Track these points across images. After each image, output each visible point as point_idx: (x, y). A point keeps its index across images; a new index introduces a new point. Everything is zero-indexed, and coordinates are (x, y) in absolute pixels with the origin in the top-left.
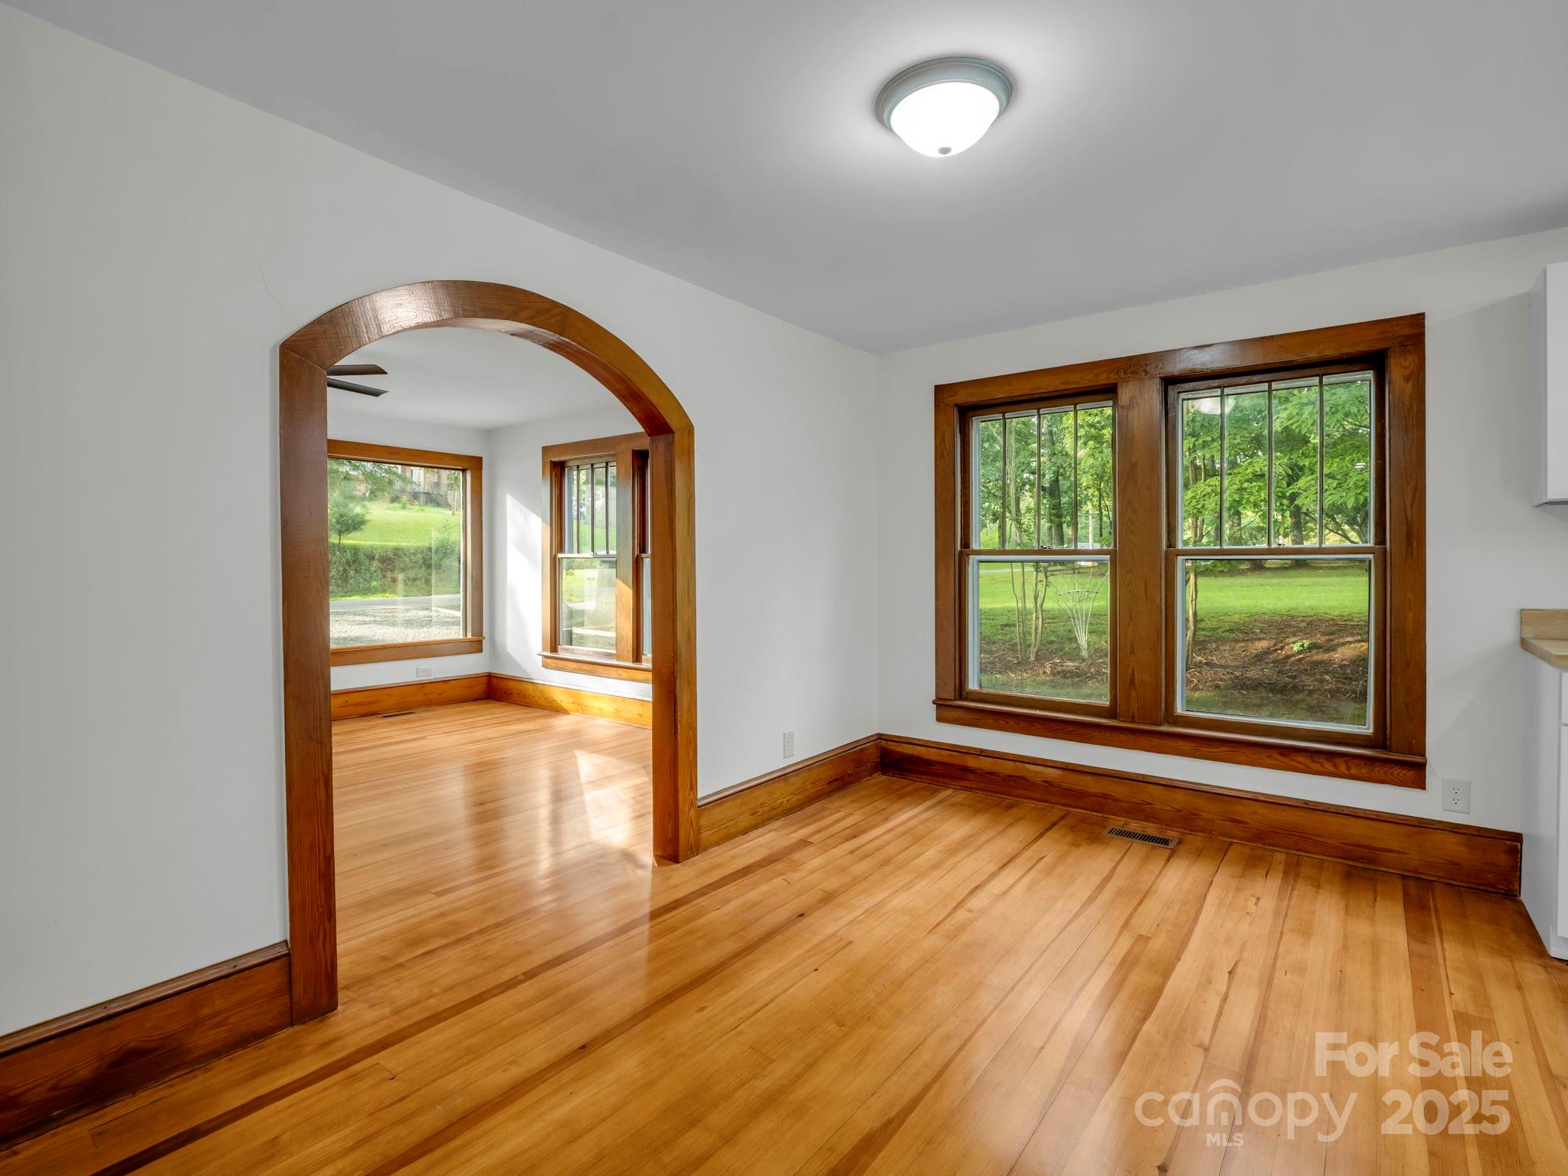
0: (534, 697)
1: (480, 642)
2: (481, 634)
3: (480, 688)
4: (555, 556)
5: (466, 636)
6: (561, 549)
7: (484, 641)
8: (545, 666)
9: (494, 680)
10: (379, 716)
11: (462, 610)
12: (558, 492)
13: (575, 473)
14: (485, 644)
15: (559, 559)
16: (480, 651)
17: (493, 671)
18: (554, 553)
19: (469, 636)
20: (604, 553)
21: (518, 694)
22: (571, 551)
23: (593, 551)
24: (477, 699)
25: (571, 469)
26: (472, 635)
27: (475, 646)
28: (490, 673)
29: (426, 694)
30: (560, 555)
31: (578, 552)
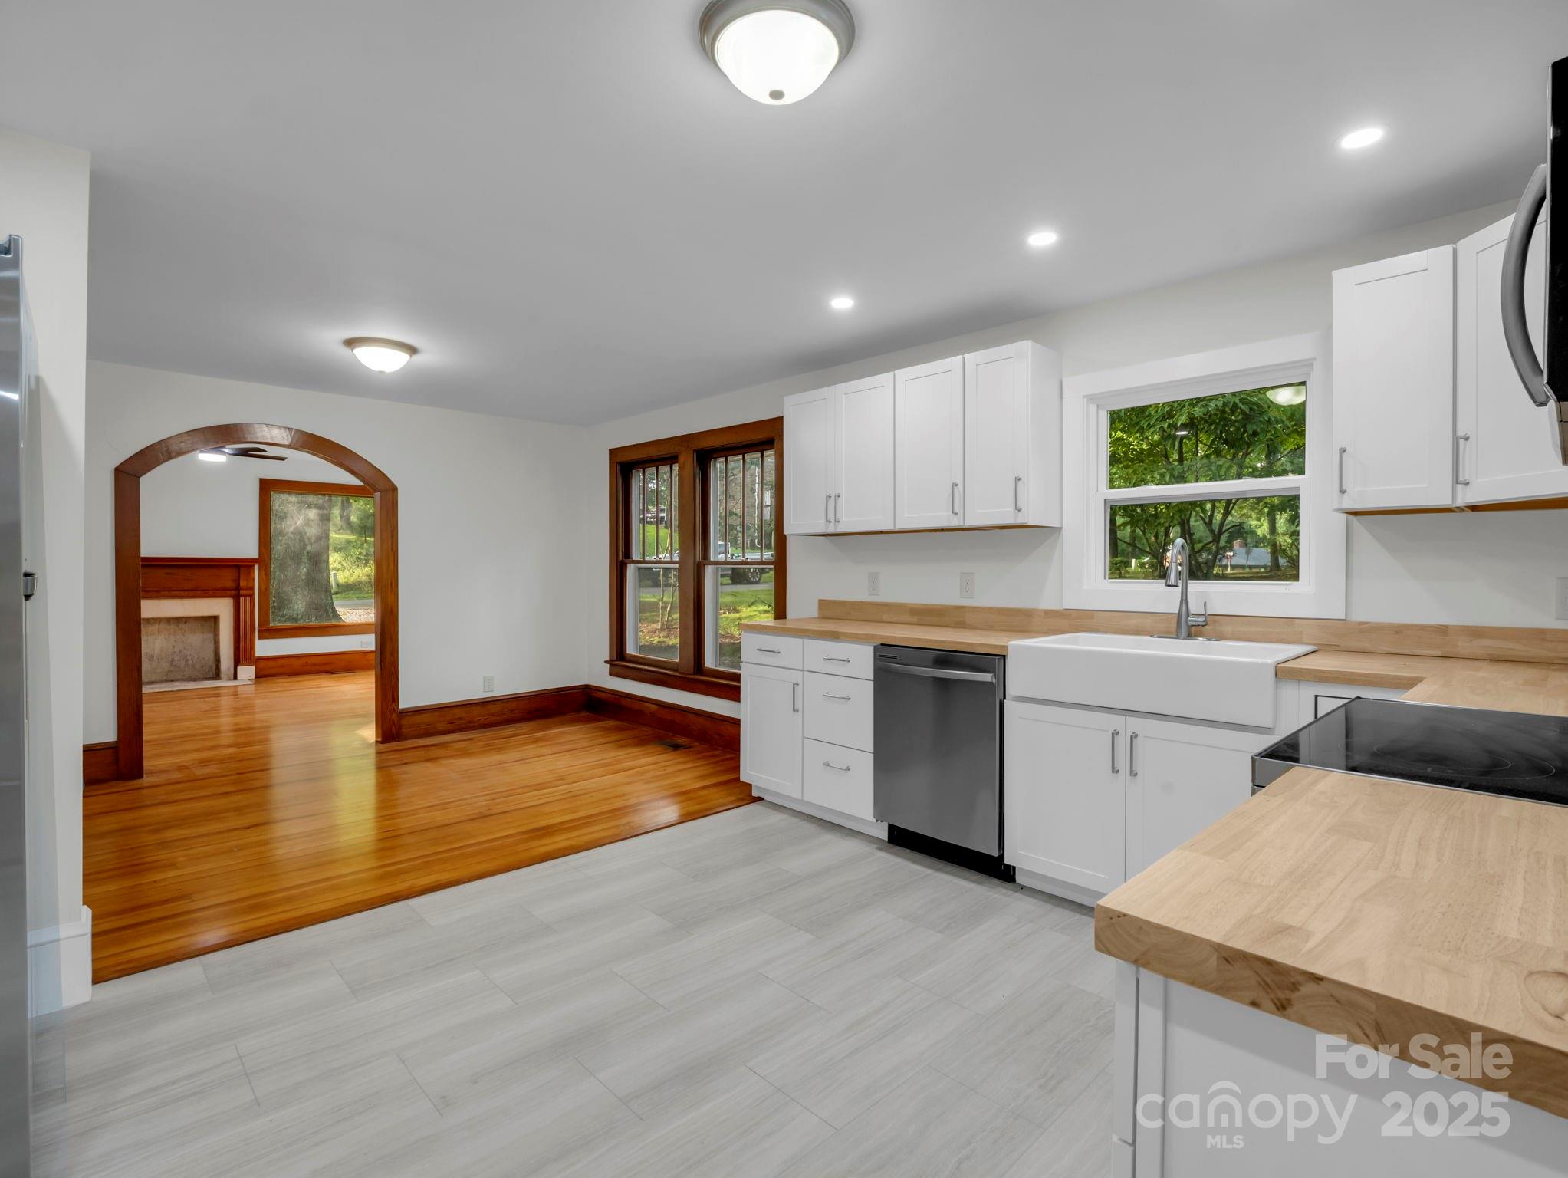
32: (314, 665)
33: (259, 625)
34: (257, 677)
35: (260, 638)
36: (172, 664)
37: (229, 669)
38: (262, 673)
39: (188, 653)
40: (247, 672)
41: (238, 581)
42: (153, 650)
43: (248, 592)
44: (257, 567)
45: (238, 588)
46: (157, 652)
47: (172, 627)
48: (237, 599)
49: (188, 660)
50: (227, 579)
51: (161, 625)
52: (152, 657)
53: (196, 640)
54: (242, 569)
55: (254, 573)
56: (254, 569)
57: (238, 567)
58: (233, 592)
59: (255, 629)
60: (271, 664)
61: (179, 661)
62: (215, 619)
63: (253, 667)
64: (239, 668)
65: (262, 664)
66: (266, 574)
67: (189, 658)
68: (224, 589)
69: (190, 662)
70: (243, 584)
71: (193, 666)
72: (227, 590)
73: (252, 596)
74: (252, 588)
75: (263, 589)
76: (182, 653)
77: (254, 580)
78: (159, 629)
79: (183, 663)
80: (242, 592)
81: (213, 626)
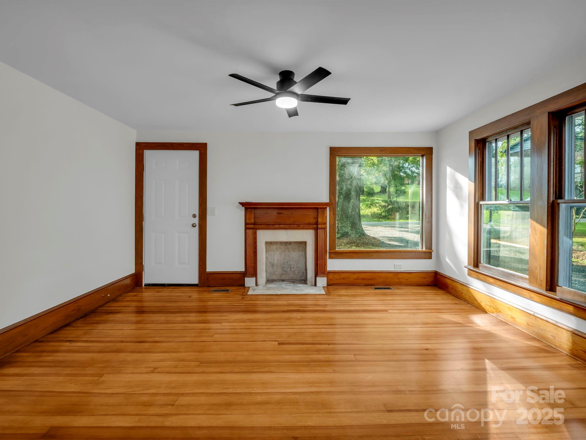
0: (462, 293)
1: (431, 253)
2: (431, 249)
3: (430, 280)
4: (478, 203)
5: (422, 249)
6: (483, 198)
7: (432, 252)
8: (469, 275)
9: (439, 276)
10: (373, 287)
11: (420, 234)
12: (480, 160)
13: (494, 145)
14: (434, 254)
15: (481, 205)
16: (431, 258)
17: (437, 271)
18: (477, 201)
19: (424, 249)
20: (518, 199)
21: (452, 288)
22: (490, 200)
23: (508, 198)
24: (428, 285)
25: (491, 143)
26: (425, 249)
27: (428, 255)
28: (436, 271)
29: (399, 279)
30: (481, 203)
31: (496, 200)
32: (363, 279)
33: (329, 249)
34: (329, 285)
35: (330, 258)
36: (283, 270)
37: (312, 278)
38: (331, 282)
39: (292, 263)
40: (322, 281)
41: (317, 218)
42: (274, 260)
43: (323, 226)
44: (328, 209)
45: (317, 223)
46: (276, 262)
47: (283, 247)
48: (316, 230)
49: (291, 268)
50: (310, 216)
51: (278, 246)
52: (273, 264)
53: (295, 255)
54: (319, 210)
55: (326, 213)
56: (326, 210)
57: (317, 209)
58: (315, 226)
59: (327, 251)
60: (337, 276)
61: (287, 268)
62: (305, 243)
63: (326, 278)
64: (317, 278)
65: (331, 276)
66: (333, 214)
67: (292, 266)
68: (309, 224)
69: (292, 269)
70: (320, 220)
71: (294, 271)
72: (311, 224)
73: (325, 228)
74: (325, 224)
75: (332, 224)
76: (289, 263)
77: (326, 217)
78: (276, 248)
79: (289, 269)
80: (319, 226)
81: (304, 247)
